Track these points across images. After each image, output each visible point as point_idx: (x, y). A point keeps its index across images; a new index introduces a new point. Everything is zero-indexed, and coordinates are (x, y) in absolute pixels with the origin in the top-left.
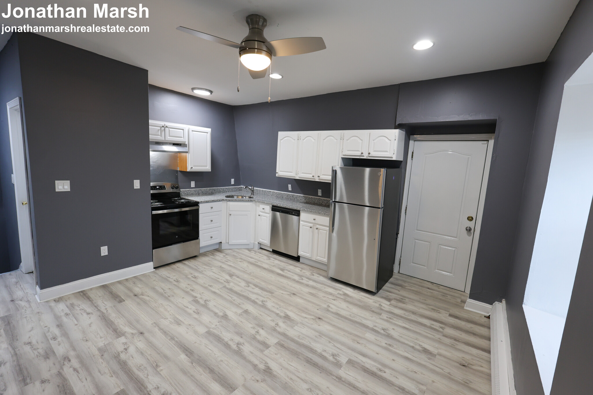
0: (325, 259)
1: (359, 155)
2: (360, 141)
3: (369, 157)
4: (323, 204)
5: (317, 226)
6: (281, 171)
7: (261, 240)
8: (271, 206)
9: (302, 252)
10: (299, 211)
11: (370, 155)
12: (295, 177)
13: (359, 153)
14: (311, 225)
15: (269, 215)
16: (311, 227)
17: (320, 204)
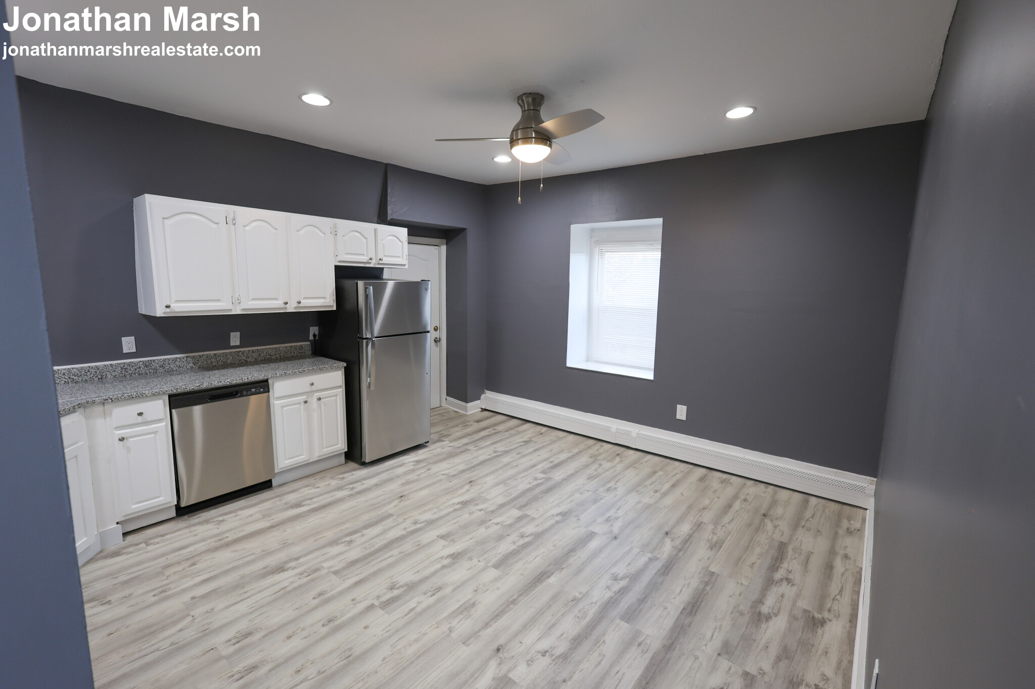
0: (339, 445)
1: (366, 261)
2: (364, 240)
3: (379, 264)
4: (249, 360)
5: (316, 394)
6: (177, 301)
7: (133, 506)
8: (167, 398)
9: (289, 459)
10: (267, 381)
11: (381, 262)
12: (231, 310)
13: (364, 259)
14: (304, 398)
15: (164, 424)
16: (306, 402)
17: (242, 363)
